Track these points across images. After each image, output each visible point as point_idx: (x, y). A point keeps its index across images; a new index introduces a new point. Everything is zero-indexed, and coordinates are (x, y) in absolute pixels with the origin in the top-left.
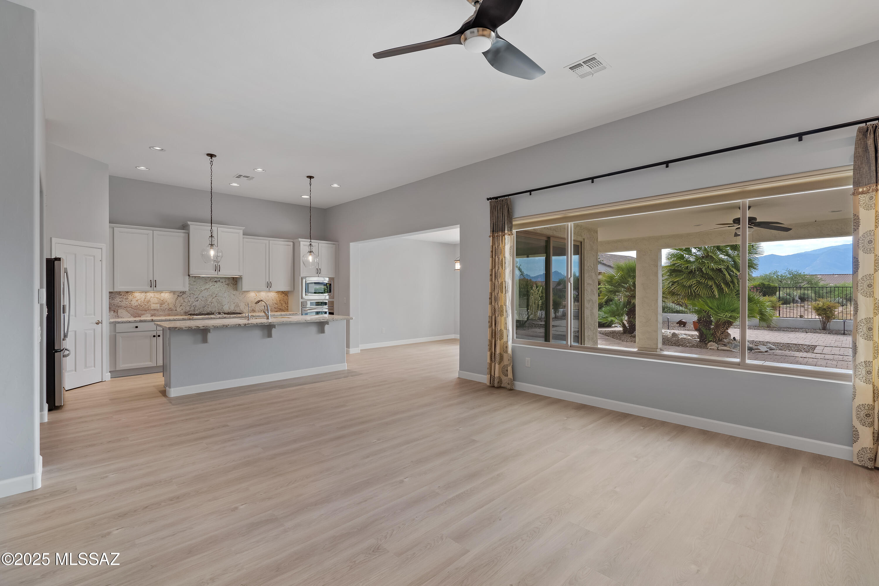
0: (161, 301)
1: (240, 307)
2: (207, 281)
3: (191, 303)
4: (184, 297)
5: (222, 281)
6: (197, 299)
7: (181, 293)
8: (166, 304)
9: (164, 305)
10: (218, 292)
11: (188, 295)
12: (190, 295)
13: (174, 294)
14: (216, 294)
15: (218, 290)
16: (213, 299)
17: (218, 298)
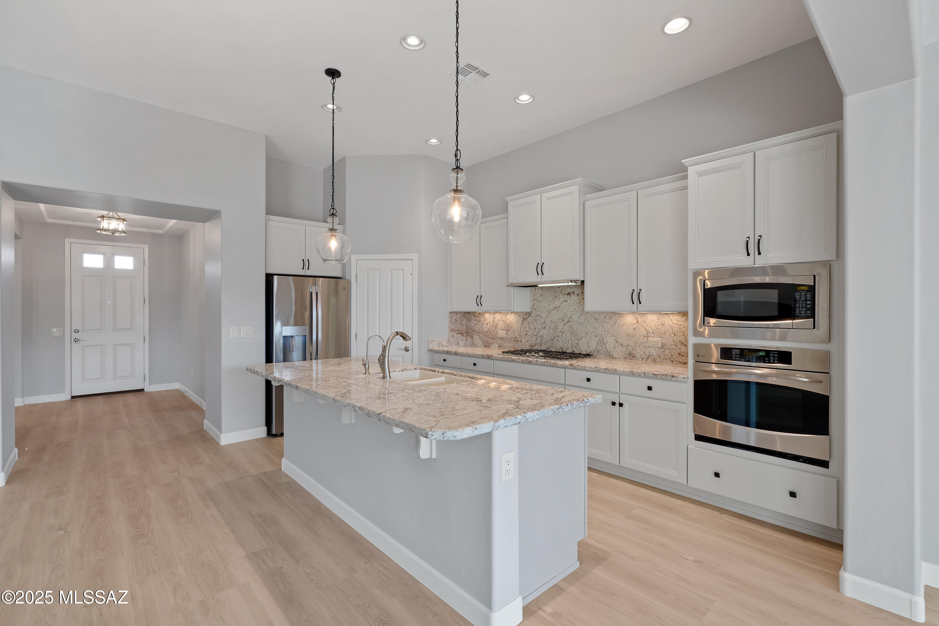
0: (507, 326)
1: (607, 345)
2: (557, 294)
3: (537, 330)
4: (529, 321)
5: (578, 293)
6: (544, 325)
7: (526, 314)
8: (512, 330)
9: (509, 333)
10: (572, 312)
11: (534, 318)
12: (536, 319)
13: (519, 316)
14: (570, 317)
15: (571, 310)
16: (564, 325)
17: (571, 325)
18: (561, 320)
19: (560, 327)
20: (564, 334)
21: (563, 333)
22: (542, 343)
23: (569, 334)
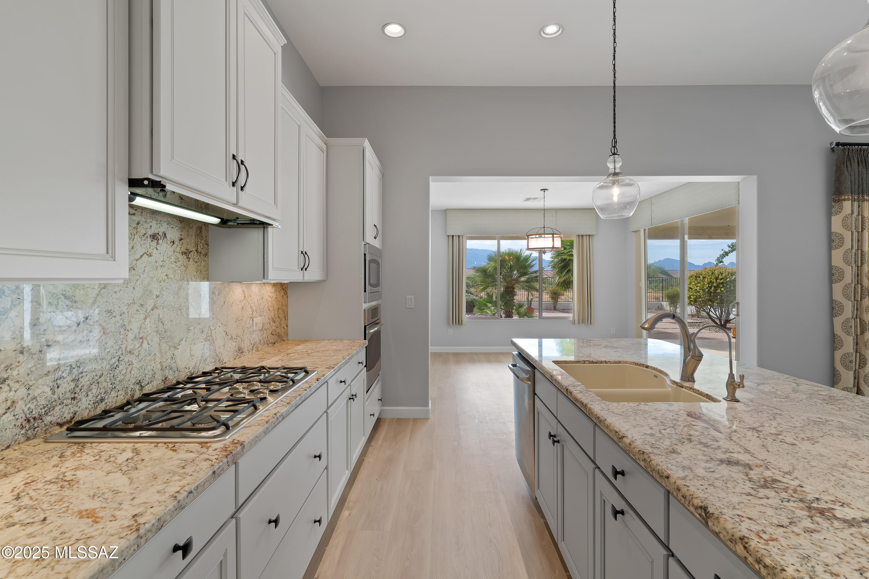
14: (157, 297)
15: (161, 279)
16: (145, 319)
17: (161, 316)
18: (136, 307)
19: (135, 326)
20: (145, 342)
21: (141, 341)
22: (77, 390)
23: (156, 339)
